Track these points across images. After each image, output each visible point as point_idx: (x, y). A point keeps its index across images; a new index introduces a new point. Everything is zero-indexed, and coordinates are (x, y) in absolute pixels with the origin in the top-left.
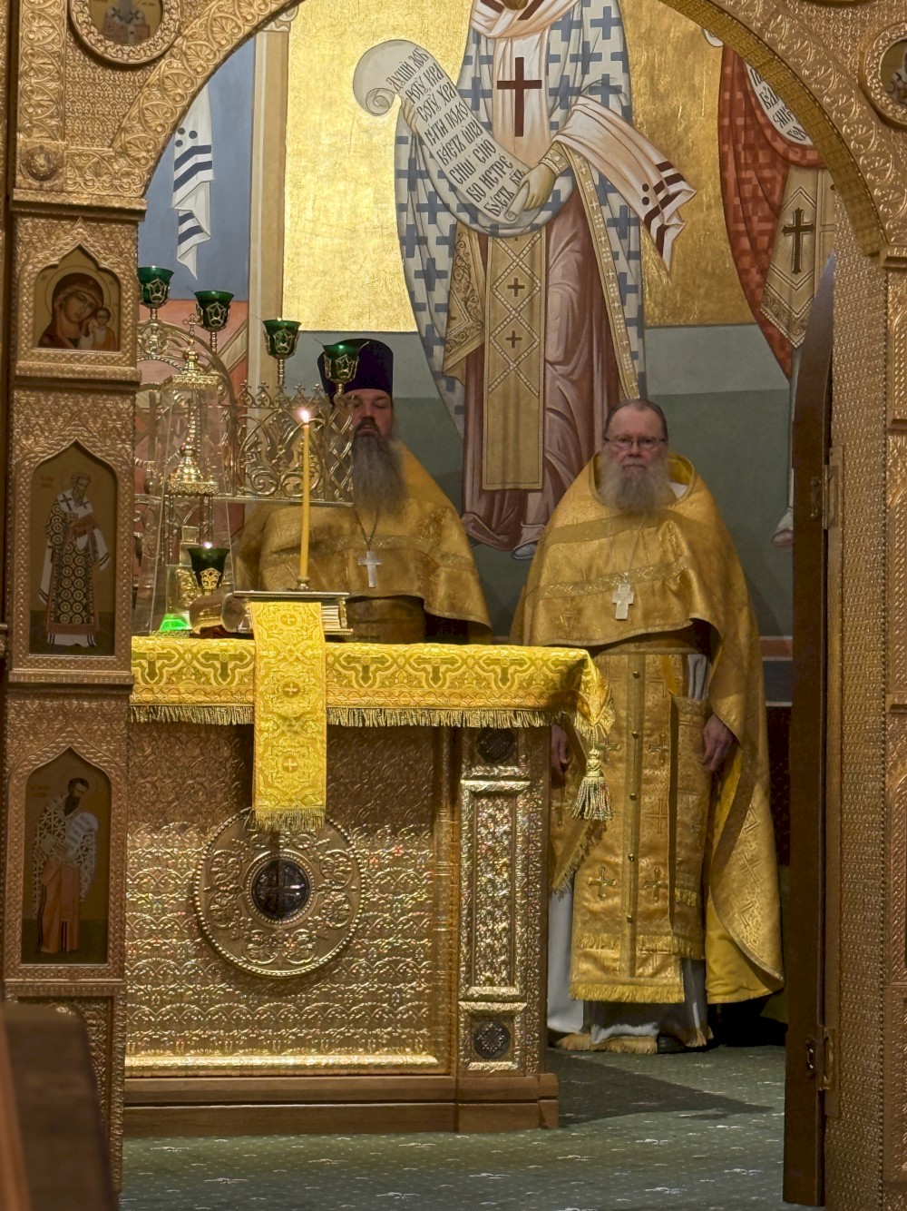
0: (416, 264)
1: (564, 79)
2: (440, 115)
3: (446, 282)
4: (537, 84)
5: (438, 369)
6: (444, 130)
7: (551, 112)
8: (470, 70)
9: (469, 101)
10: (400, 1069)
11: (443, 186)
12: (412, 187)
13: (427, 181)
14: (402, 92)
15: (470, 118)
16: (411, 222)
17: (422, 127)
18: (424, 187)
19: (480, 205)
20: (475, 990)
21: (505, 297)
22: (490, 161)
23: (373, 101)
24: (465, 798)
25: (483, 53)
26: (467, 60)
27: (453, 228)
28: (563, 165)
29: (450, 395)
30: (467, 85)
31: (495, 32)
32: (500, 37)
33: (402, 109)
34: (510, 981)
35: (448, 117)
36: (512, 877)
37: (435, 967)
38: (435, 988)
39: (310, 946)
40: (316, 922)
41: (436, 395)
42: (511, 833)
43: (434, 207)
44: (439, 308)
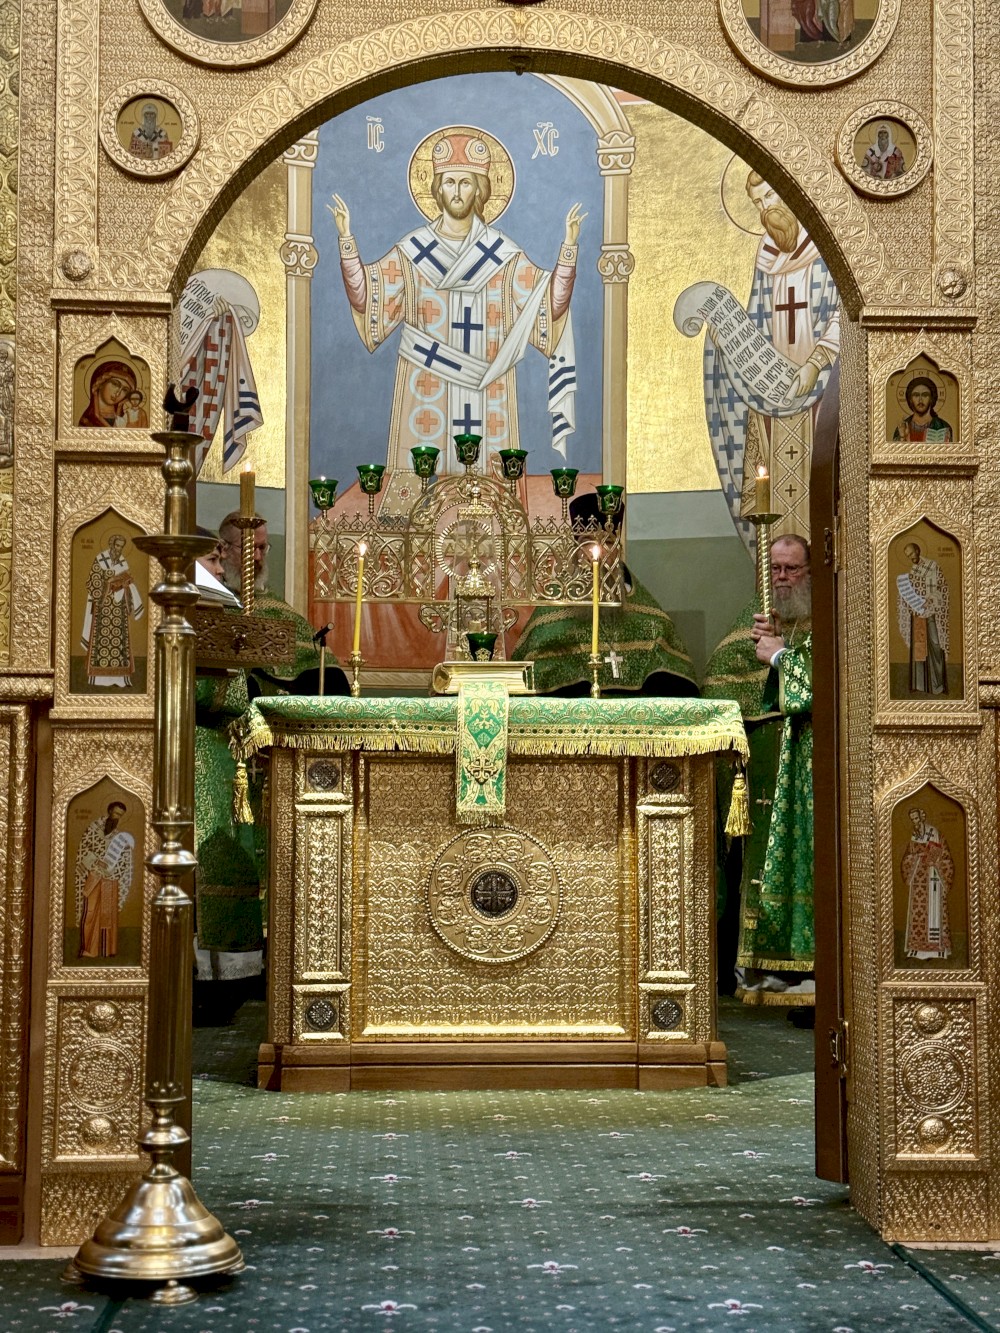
0: (720, 441)
1: (823, 299)
2: (735, 333)
3: (742, 452)
4: (804, 305)
5: (736, 515)
6: (738, 343)
7: (815, 324)
8: (756, 299)
9: (756, 321)
10: (594, 1038)
11: (738, 383)
12: (716, 386)
13: (727, 381)
14: (708, 319)
15: (756, 333)
16: (716, 411)
17: (722, 342)
18: (725, 385)
19: (765, 396)
20: (652, 974)
21: (784, 457)
22: (772, 364)
23: (688, 327)
24: (641, 822)
25: (766, 286)
26: (754, 292)
27: (746, 413)
28: (824, 363)
29: (745, 533)
30: (754, 310)
31: (773, 271)
32: (777, 274)
33: (709, 331)
34: (681, 966)
35: (741, 334)
36: (681, 883)
37: (622, 956)
38: (622, 973)
39: (519, 938)
40: (523, 920)
41: (735, 534)
42: (681, 847)
43: (733, 399)
44: (736, 471)
